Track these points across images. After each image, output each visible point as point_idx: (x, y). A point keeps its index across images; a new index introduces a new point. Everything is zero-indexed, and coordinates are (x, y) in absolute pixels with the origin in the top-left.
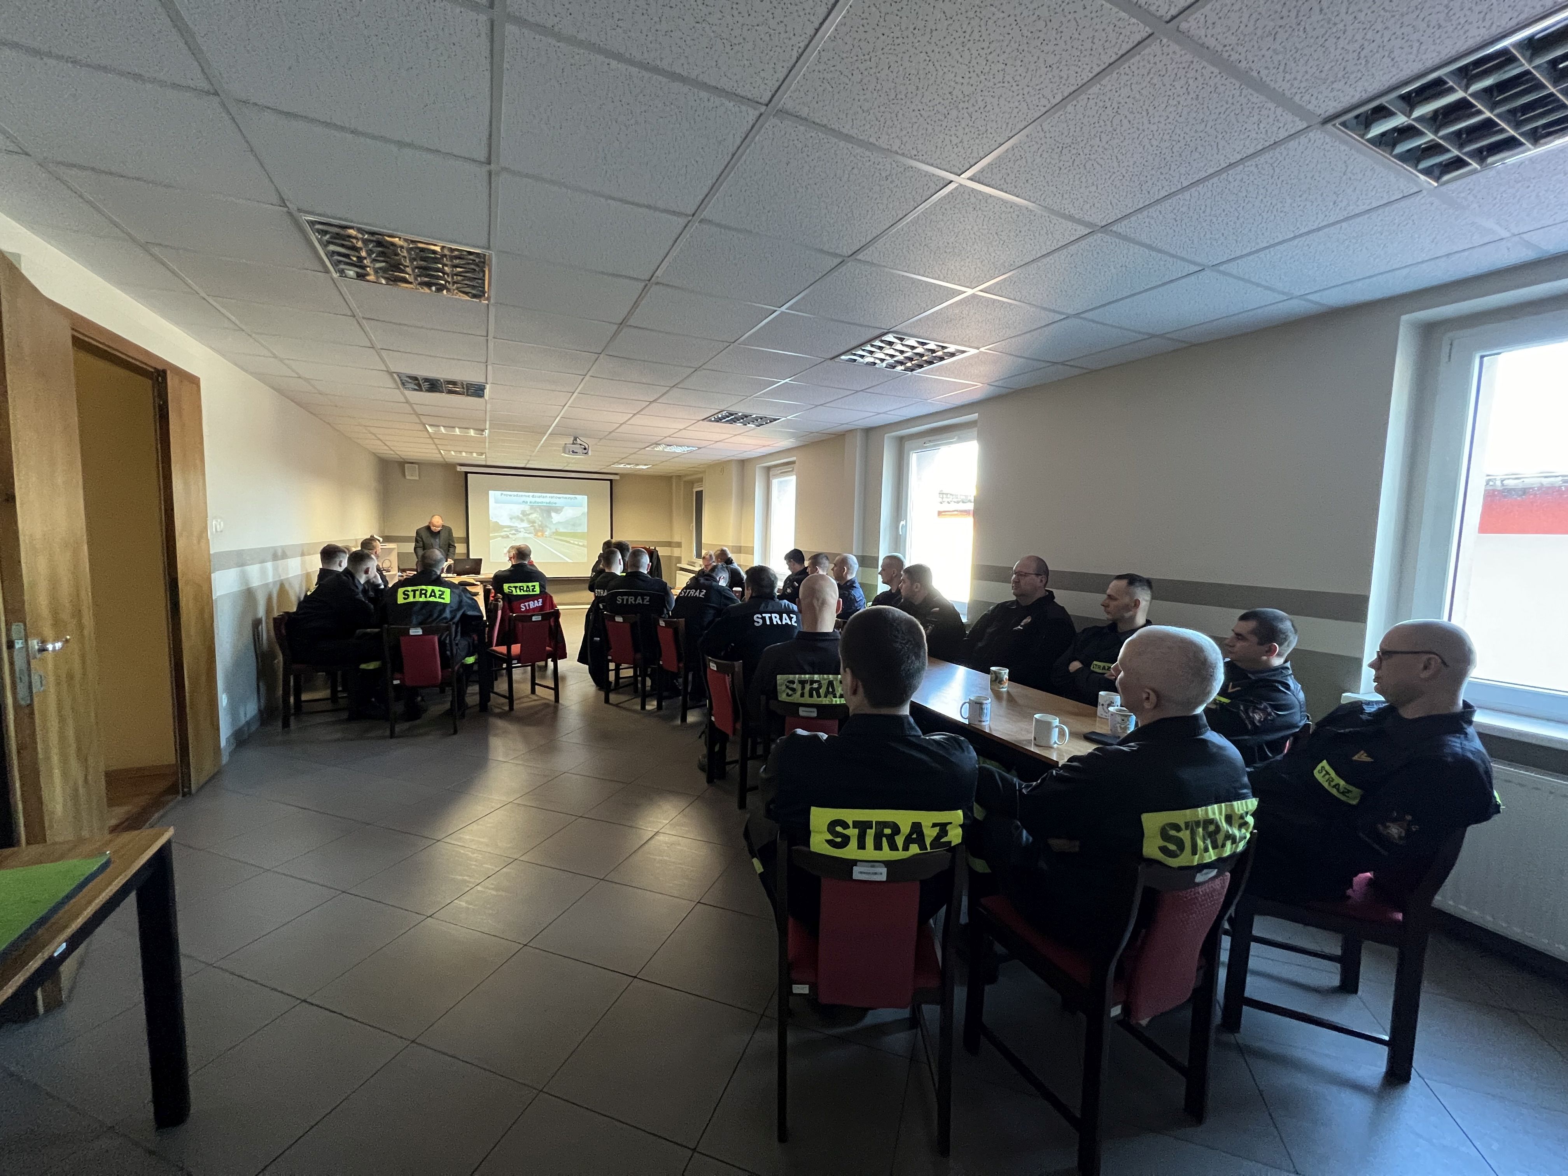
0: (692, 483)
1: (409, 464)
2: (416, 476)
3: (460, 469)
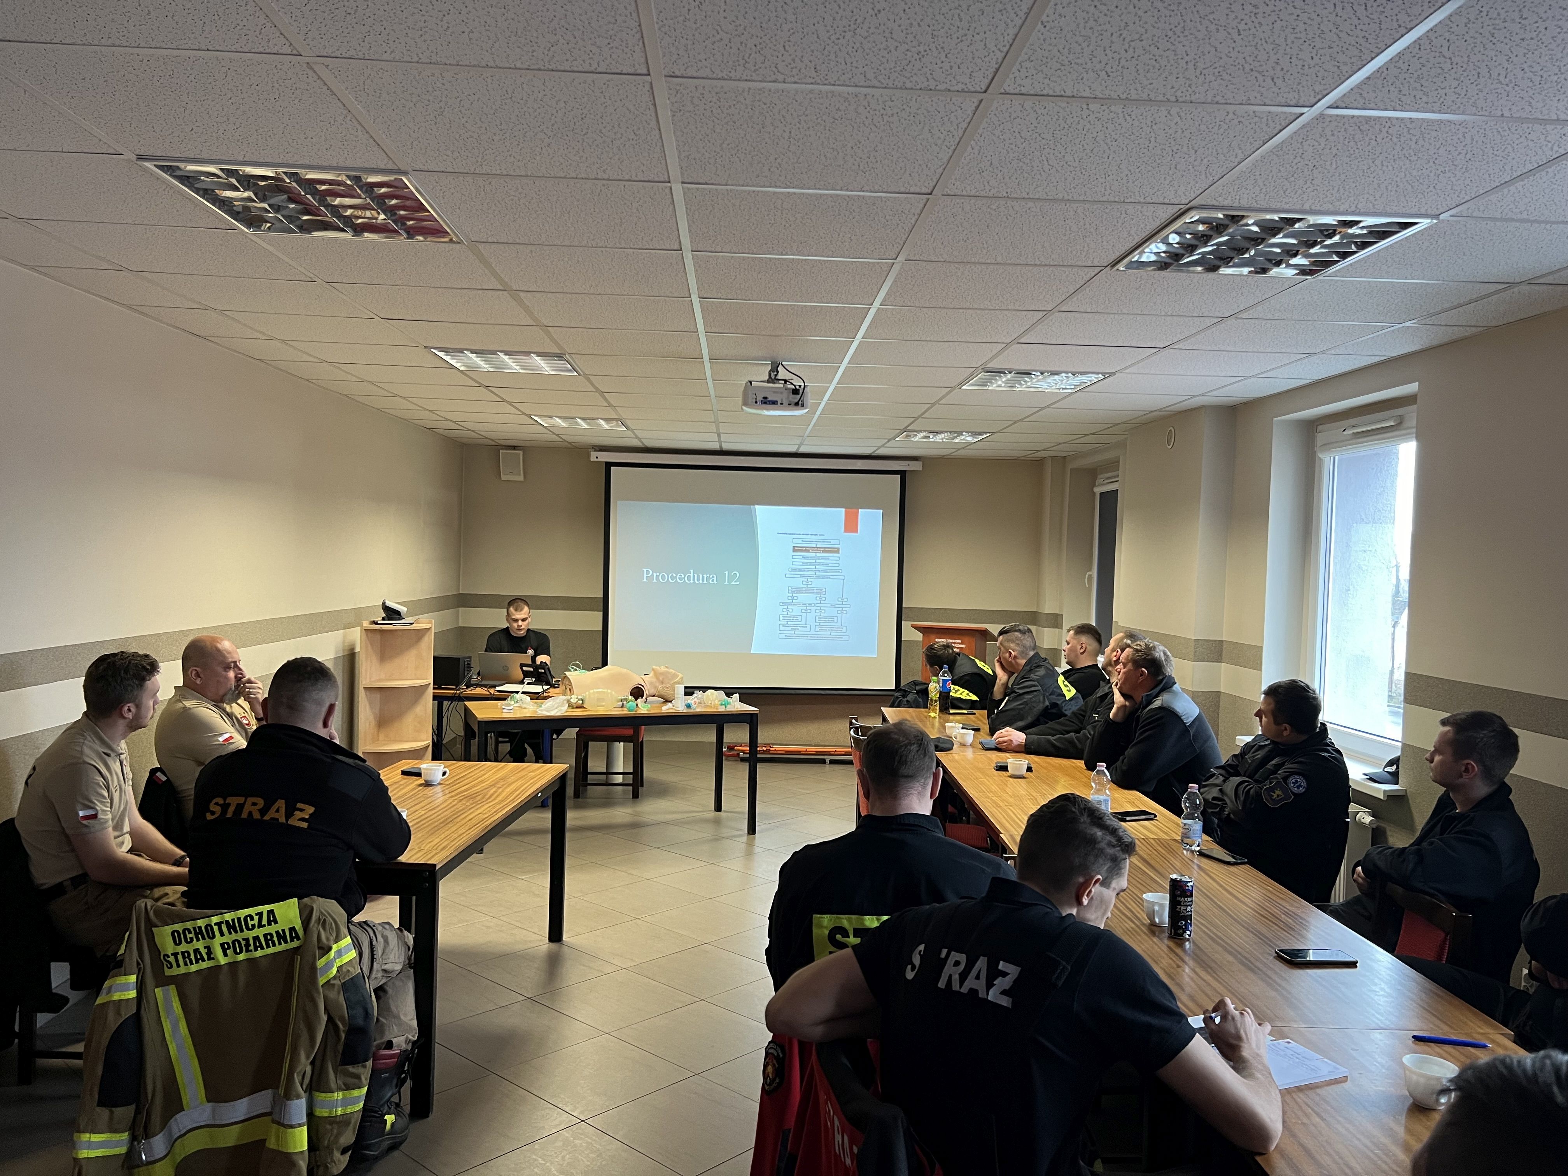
0: (1092, 474)
1: (509, 449)
2: (520, 474)
3: (597, 458)
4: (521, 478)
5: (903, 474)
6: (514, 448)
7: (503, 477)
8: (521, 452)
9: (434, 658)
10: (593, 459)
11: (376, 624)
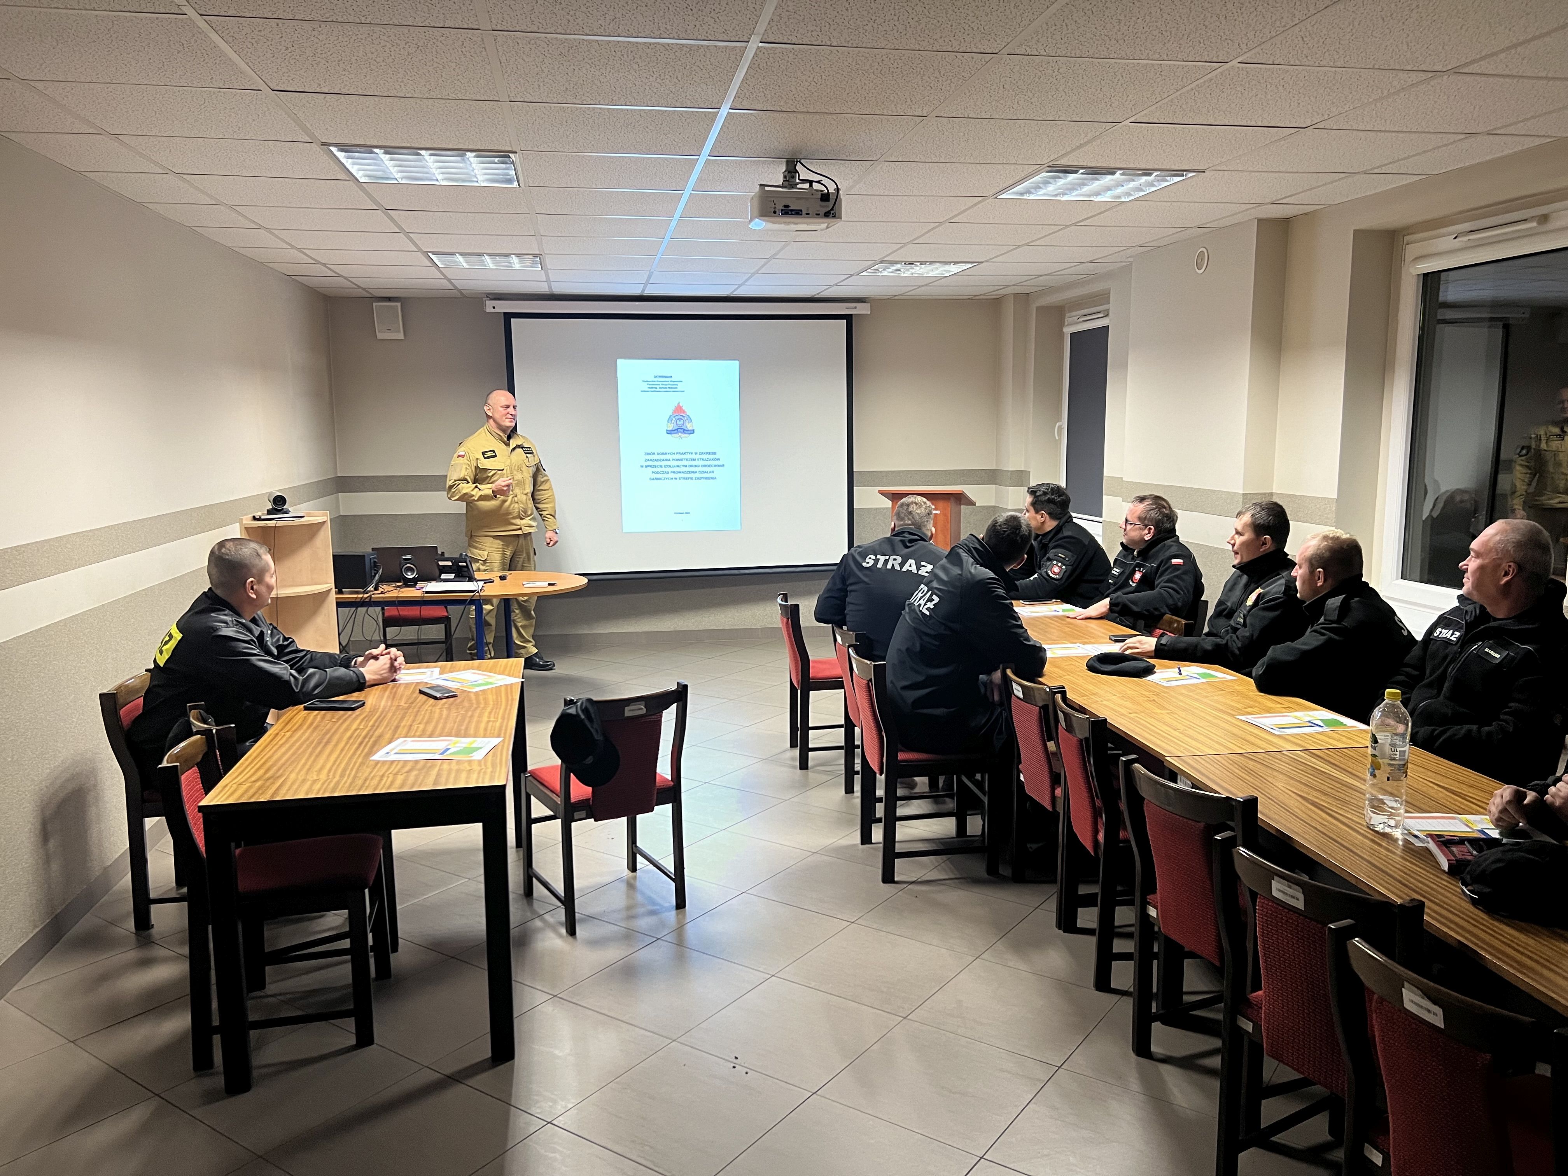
0: (1060, 312)
1: (382, 301)
2: (399, 331)
3: (494, 308)
4: (401, 336)
5: (849, 318)
6: (389, 299)
7: (380, 336)
8: (399, 304)
9: (333, 555)
10: (489, 310)
11: (260, 519)
